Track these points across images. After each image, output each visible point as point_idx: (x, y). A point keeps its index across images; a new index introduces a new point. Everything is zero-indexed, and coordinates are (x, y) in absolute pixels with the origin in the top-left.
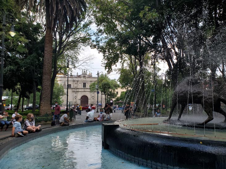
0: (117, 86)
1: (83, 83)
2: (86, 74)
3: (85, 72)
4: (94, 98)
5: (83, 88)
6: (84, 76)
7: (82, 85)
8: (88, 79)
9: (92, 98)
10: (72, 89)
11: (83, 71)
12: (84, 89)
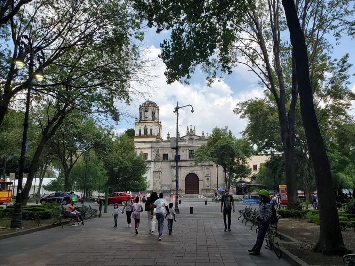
0: (248, 152)
1: (188, 151)
2: (194, 135)
3: (191, 130)
4: (209, 178)
5: (188, 159)
6: (190, 137)
7: (186, 155)
8: (198, 142)
9: (206, 178)
10: (170, 161)
11: (188, 129)
12: (190, 161)
